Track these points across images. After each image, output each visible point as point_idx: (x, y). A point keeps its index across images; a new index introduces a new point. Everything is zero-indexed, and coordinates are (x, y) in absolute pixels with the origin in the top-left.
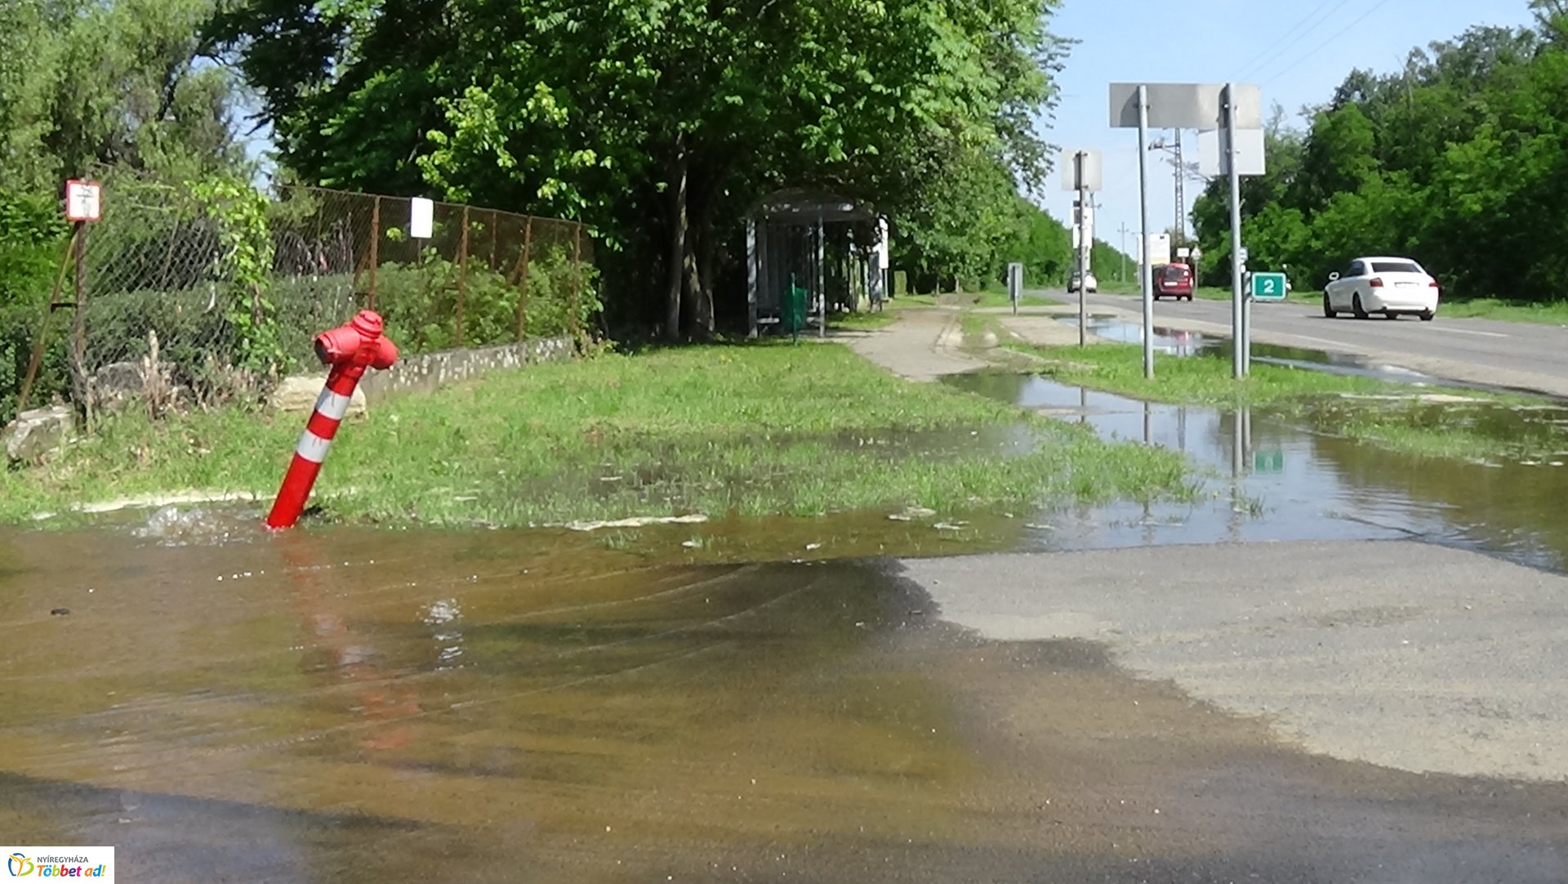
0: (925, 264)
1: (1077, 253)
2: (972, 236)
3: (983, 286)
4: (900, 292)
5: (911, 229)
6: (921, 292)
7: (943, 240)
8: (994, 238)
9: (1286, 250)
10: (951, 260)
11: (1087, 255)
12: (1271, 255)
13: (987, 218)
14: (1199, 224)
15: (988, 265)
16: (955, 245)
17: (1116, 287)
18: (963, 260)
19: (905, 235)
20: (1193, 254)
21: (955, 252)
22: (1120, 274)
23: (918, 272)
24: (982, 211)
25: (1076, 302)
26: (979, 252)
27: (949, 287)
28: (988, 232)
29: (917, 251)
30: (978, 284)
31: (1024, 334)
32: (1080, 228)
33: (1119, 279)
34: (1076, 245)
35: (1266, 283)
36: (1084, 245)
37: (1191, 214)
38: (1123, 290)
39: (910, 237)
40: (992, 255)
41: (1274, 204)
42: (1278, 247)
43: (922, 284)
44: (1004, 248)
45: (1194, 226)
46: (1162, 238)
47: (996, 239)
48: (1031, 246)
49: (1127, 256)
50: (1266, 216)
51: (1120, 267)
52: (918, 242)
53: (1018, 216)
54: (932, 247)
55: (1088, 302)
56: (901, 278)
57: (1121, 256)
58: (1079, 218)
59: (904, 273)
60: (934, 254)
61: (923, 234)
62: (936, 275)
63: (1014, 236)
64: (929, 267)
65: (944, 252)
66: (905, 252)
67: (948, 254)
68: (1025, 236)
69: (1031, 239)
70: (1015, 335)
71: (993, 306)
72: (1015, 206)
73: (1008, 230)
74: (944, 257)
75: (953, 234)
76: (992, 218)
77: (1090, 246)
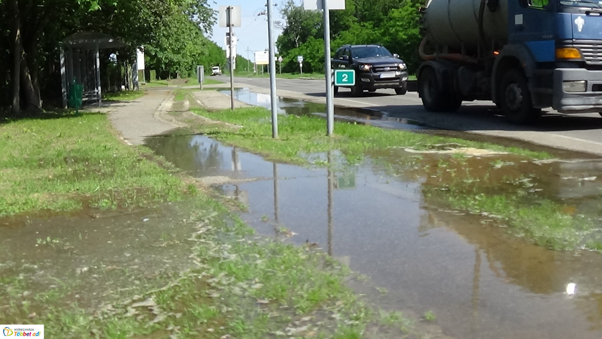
0: (163, 66)
1: (228, 60)
2: (183, 54)
3: (189, 75)
4: (153, 79)
5: (156, 52)
6: (162, 79)
7: (171, 56)
8: (193, 55)
9: (318, 57)
10: (174, 65)
11: (233, 61)
12: (311, 59)
13: (190, 46)
14: (280, 47)
15: (191, 66)
16: (175, 58)
17: (246, 74)
18: (179, 65)
19: (154, 54)
20: (279, 59)
21: (176, 61)
22: (247, 69)
23: (161, 71)
24: (187, 43)
25: (229, 81)
26: (186, 61)
27: (174, 76)
28: (190, 52)
29: (159, 61)
30: (187, 74)
31: (204, 101)
32: (230, 47)
33: (247, 70)
34: (228, 56)
35: (343, 76)
36: (232, 56)
37: (276, 43)
38: (249, 75)
39: (156, 54)
40: (192, 63)
41: (312, 37)
42: (314, 56)
43: (163, 75)
44: (197, 59)
45: (278, 47)
46: (265, 53)
47: (194, 55)
48: (209, 57)
49: (250, 61)
50: (309, 42)
51: (247, 65)
52: (159, 57)
53: (204, 45)
54: (166, 58)
55: (235, 82)
56: (153, 73)
57: (247, 61)
58: (229, 42)
59: (154, 71)
60: (167, 61)
61: (162, 53)
62: (169, 71)
63: (202, 53)
64: (166, 68)
65: (171, 61)
66: (155, 62)
67: (173, 62)
68: (207, 53)
69: (210, 55)
70: (199, 102)
71: (192, 85)
72: (202, 40)
73: (199, 52)
74: (171, 64)
75: (175, 53)
76: (192, 46)
77: (235, 57)
